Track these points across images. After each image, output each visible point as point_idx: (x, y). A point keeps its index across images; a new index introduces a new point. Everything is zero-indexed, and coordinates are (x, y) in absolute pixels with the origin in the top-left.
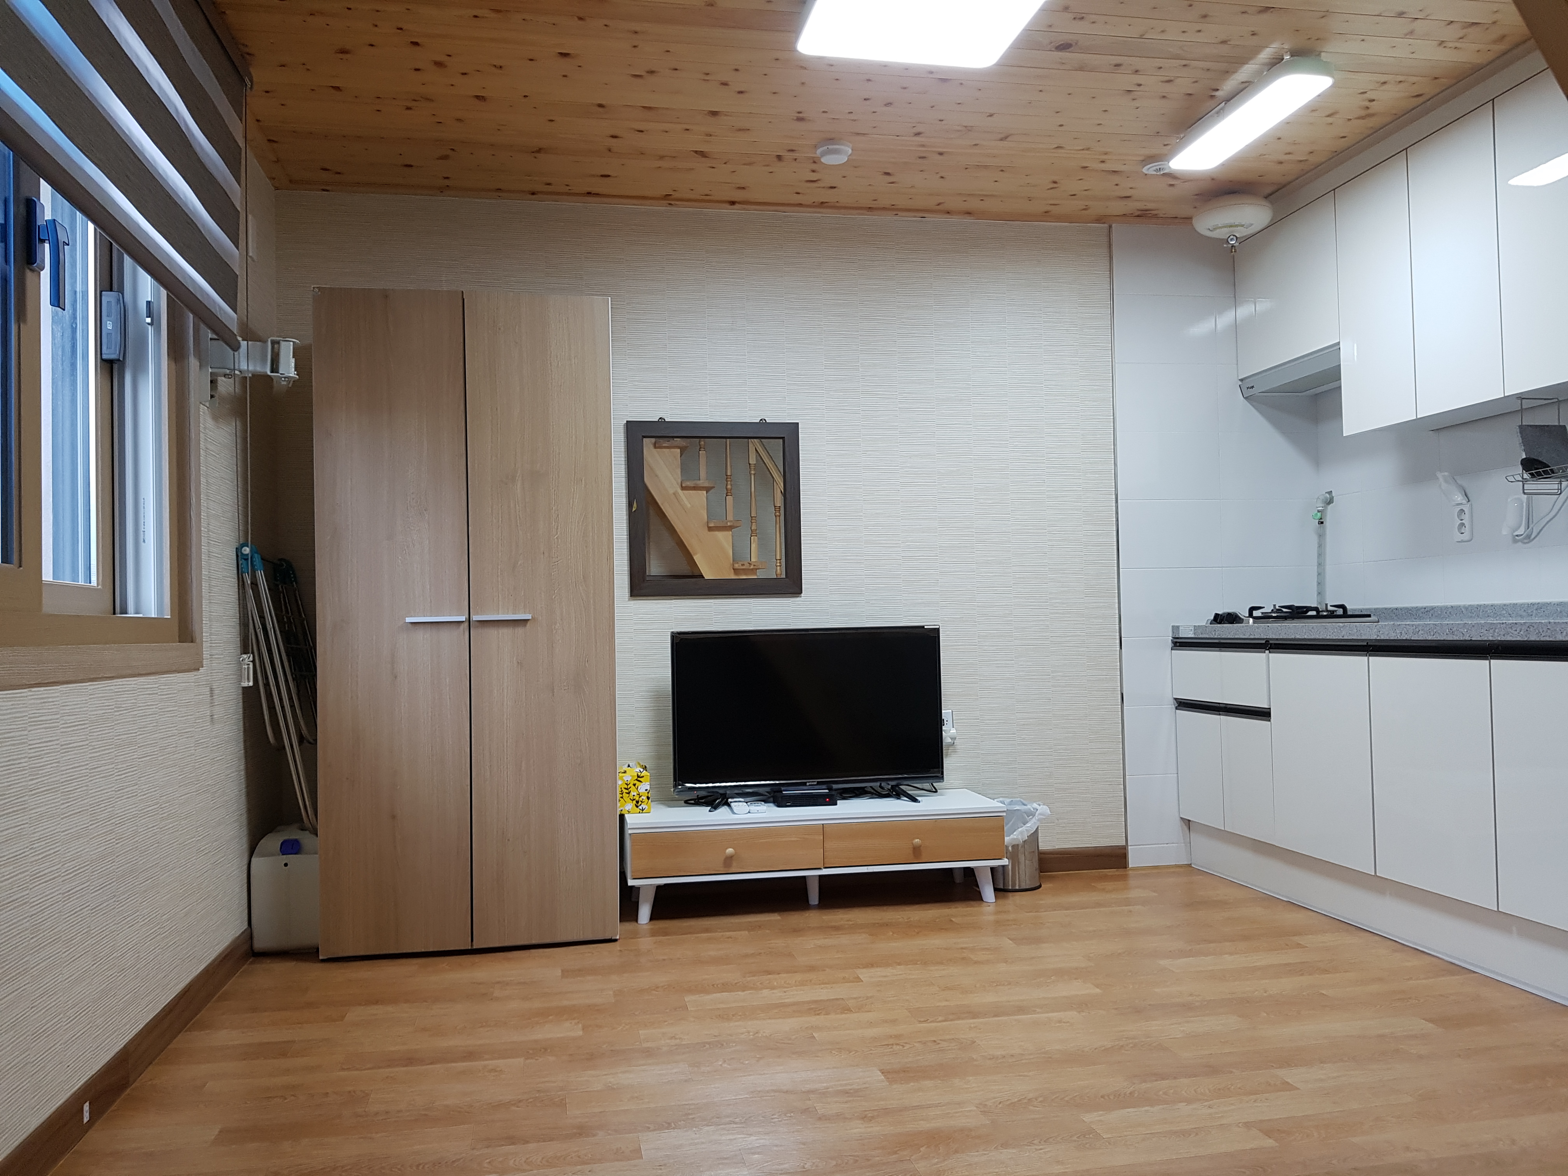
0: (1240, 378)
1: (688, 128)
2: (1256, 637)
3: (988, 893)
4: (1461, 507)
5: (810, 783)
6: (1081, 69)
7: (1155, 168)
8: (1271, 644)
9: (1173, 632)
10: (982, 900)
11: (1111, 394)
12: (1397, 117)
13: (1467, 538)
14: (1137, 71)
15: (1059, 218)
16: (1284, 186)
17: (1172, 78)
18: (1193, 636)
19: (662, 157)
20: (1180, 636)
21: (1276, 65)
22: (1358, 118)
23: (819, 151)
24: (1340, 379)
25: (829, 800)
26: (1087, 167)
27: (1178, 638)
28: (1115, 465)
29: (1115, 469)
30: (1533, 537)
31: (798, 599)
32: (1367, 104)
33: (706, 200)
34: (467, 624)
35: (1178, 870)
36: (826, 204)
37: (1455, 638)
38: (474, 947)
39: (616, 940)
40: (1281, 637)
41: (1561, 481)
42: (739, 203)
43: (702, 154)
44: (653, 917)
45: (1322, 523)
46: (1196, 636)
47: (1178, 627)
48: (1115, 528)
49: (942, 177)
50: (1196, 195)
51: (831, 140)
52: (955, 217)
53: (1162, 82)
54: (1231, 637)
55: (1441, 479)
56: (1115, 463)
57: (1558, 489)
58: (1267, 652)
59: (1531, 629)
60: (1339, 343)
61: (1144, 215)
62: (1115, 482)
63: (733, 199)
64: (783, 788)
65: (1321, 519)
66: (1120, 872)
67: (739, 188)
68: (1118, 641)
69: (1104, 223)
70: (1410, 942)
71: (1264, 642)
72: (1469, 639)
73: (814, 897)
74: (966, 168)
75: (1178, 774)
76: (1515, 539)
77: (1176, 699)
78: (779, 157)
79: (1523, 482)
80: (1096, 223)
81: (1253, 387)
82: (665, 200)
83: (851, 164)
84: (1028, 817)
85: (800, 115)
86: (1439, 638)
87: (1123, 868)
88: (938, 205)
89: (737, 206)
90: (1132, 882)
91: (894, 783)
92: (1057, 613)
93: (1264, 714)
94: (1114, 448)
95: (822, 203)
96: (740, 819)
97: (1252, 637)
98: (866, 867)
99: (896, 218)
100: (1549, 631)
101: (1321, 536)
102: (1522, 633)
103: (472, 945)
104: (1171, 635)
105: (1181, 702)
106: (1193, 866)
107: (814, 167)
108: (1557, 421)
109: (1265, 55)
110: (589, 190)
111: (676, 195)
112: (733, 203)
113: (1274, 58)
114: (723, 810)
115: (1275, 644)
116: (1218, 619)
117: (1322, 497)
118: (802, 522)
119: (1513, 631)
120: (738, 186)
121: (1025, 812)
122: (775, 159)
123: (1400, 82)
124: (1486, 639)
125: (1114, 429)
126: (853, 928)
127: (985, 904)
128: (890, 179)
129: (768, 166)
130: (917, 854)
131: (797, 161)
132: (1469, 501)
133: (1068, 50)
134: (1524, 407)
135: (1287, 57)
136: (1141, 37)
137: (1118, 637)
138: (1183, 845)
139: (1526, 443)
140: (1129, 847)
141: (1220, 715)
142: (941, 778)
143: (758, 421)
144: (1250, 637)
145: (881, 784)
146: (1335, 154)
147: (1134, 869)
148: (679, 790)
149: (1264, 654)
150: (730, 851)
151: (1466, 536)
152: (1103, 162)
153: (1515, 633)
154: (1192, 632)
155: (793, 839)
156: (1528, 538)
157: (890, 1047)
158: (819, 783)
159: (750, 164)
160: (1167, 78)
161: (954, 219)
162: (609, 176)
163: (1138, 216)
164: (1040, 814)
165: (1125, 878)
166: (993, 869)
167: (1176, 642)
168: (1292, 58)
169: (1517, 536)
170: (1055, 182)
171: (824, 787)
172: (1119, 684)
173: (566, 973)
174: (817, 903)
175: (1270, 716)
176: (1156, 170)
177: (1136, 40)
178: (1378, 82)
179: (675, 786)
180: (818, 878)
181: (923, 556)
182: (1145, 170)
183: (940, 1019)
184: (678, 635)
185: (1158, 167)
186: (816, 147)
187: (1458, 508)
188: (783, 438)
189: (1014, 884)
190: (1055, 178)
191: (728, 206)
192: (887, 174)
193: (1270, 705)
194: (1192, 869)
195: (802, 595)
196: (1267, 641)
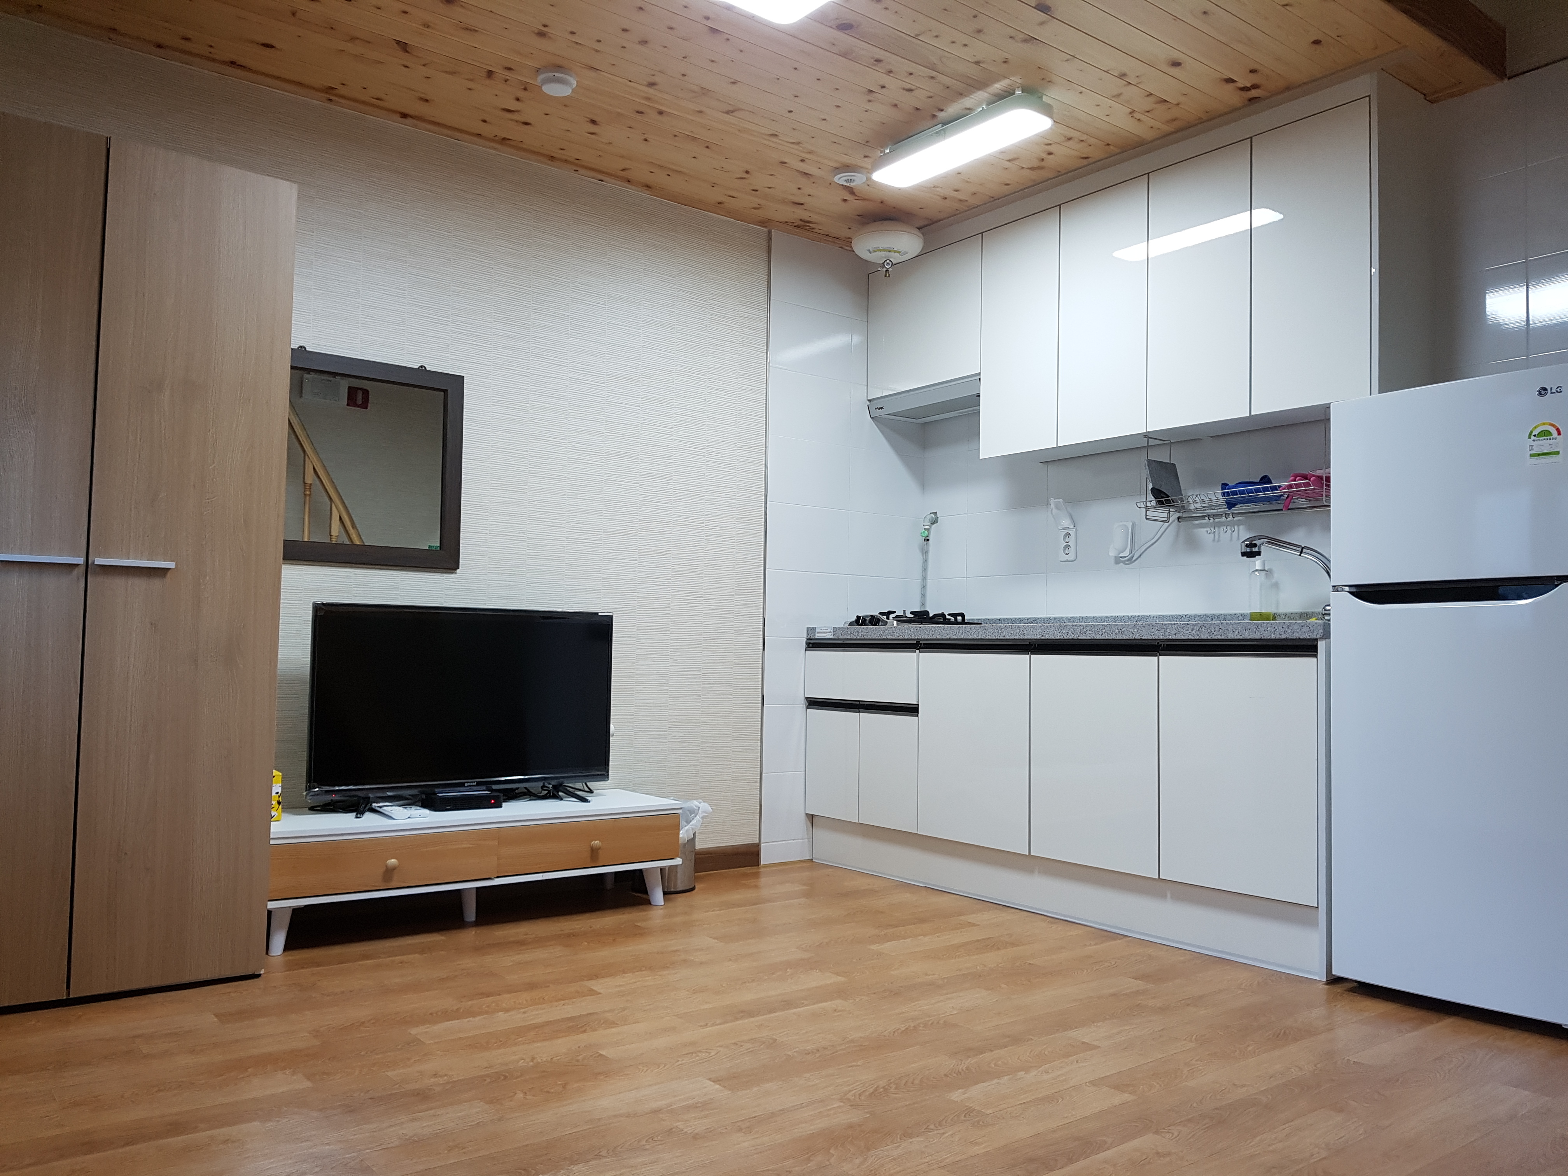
0: (868, 399)
1: (406, 10)
2: (906, 637)
3: (658, 897)
4: (1067, 531)
5: (469, 784)
6: (844, 55)
7: (846, 178)
8: (921, 644)
9: (808, 634)
10: (651, 904)
11: (765, 397)
12: (1059, 174)
13: (1072, 558)
14: (891, 72)
15: (729, 213)
16: (937, 222)
17: (913, 88)
18: (832, 637)
19: (353, 39)
20: (817, 637)
21: (1003, 98)
22: (1030, 169)
23: (541, 77)
24: (980, 405)
25: (494, 801)
26: (785, 163)
27: (811, 639)
28: (766, 466)
29: (765, 471)
30: (1134, 558)
31: (453, 575)
32: (1044, 156)
33: (376, 105)
34: (83, 569)
35: (805, 865)
36: (508, 142)
37: (1125, 637)
38: (71, 997)
39: (259, 976)
40: (935, 638)
41: (1169, 511)
42: (411, 117)
43: (404, 47)
44: (289, 946)
45: (928, 540)
46: (836, 637)
47: (814, 629)
48: (763, 529)
49: (646, 140)
50: (858, 215)
51: (559, 68)
52: (633, 187)
53: (904, 89)
54: (877, 638)
55: (1053, 506)
56: (765, 465)
57: (1167, 518)
58: (918, 651)
59: (1203, 629)
60: (979, 374)
61: (803, 226)
62: (765, 483)
63: (407, 111)
64: (436, 790)
65: (927, 536)
66: (754, 870)
67: (421, 99)
68: (761, 640)
69: (765, 227)
70: (1060, 914)
71: (915, 642)
72: (1139, 638)
73: (470, 914)
74: (675, 136)
75: (806, 771)
76: (1118, 560)
77: (807, 698)
78: (490, 74)
79: (1146, 508)
80: (760, 226)
81: (882, 408)
82: (327, 93)
83: (565, 103)
84: (691, 814)
85: (544, 29)
86: (1107, 637)
87: (756, 866)
88: (623, 170)
89: (409, 121)
90: (763, 880)
91: (554, 783)
92: (709, 609)
93: (912, 710)
94: (765, 450)
95: (504, 139)
96: (396, 825)
97: (901, 637)
98: (541, 874)
99: (575, 175)
100: (1221, 630)
101: (925, 552)
102: (1194, 632)
103: (68, 994)
104: (805, 637)
105: (811, 701)
106: (814, 860)
107: (521, 94)
108: (1169, 460)
109: (998, 87)
110: (234, 58)
111: (343, 91)
112: (404, 116)
113: (1005, 91)
114: (368, 816)
115: (924, 644)
116: (860, 621)
117: (929, 517)
118: (462, 489)
119: (1184, 631)
120: (422, 96)
121: (689, 811)
122: (485, 74)
123: (1082, 141)
124: (1157, 637)
125: (766, 431)
126: (540, 942)
127: (655, 907)
128: (593, 128)
129: (471, 80)
130: (594, 858)
131: (508, 82)
132: (1075, 526)
133: (846, 32)
134: (1149, 445)
135: (1018, 92)
136: (916, 37)
137: (761, 636)
138: (806, 840)
139: (1153, 476)
140: (762, 845)
141: (859, 712)
142: (605, 776)
143: (417, 367)
144: (899, 638)
145: (544, 783)
146: (992, 199)
147: (766, 866)
148: (313, 793)
149: (915, 654)
150: (393, 861)
151: (1071, 557)
152: (803, 161)
153: (1187, 632)
154: (830, 634)
155: (464, 846)
156: (1130, 560)
157: (694, 1055)
158: (478, 784)
159: (453, 73)
160: (909, 86)
161: (631, 190)
162: (272, 47)
163: (798, 226)
164: (704, 812)
165: (757, 875)
166: (662, 870)
167: (810, 643)
168: (1023, 94)
169: (1121, 557)
170: (747, 172)
171: (484, 788)
172: (760, 682)
173: (224, 1017)
174: (473, 919)
175: (918, 712)
176: (847, 181)
177: (910, 38)
178: (1065, 137)
179: (309, 789)
180: (474, 891)
181: (587, 539)
182: (836, 179)
183: (718, 1021)
184: (323, 607)
185: (850, 178)
186: (538, 71)
187: (1064, 532)
188: (445, 391)
189: (675, 886)
190: (749, 168)
191: (397, 117)
192: (593, 122)
193: (918, 702)
194: (814, 863)
195: (458, 571)
196: (918, 640)
